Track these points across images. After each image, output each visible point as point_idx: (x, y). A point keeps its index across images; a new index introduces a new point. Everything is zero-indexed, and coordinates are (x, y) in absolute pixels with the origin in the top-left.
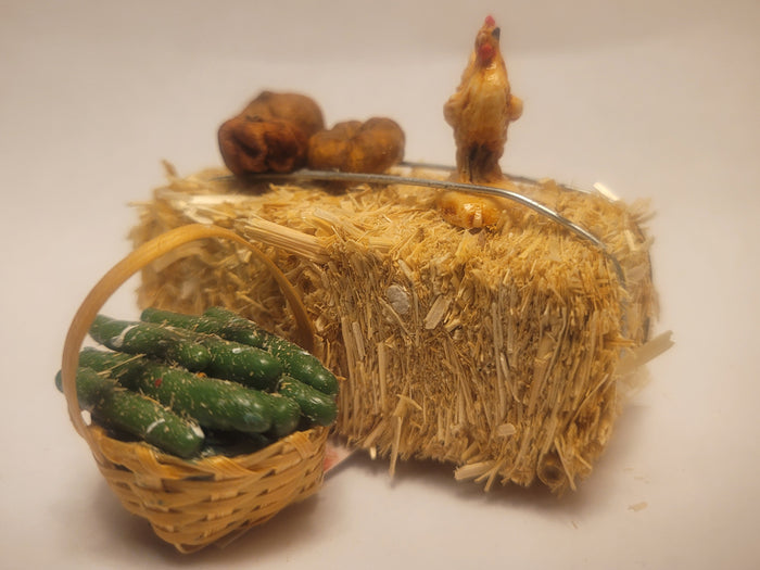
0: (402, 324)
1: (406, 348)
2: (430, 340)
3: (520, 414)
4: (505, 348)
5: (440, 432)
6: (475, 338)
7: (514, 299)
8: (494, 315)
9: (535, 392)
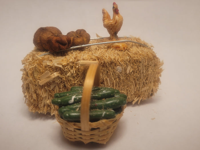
0: (120, 75)
1: (121, 80)
2: (127, 76)
3: (146, 85)
4: (143, 72)
5: (129, 96)
6: (136, 72)
7: (144, 62)
8: (141, 66)
9: (149, 79)
